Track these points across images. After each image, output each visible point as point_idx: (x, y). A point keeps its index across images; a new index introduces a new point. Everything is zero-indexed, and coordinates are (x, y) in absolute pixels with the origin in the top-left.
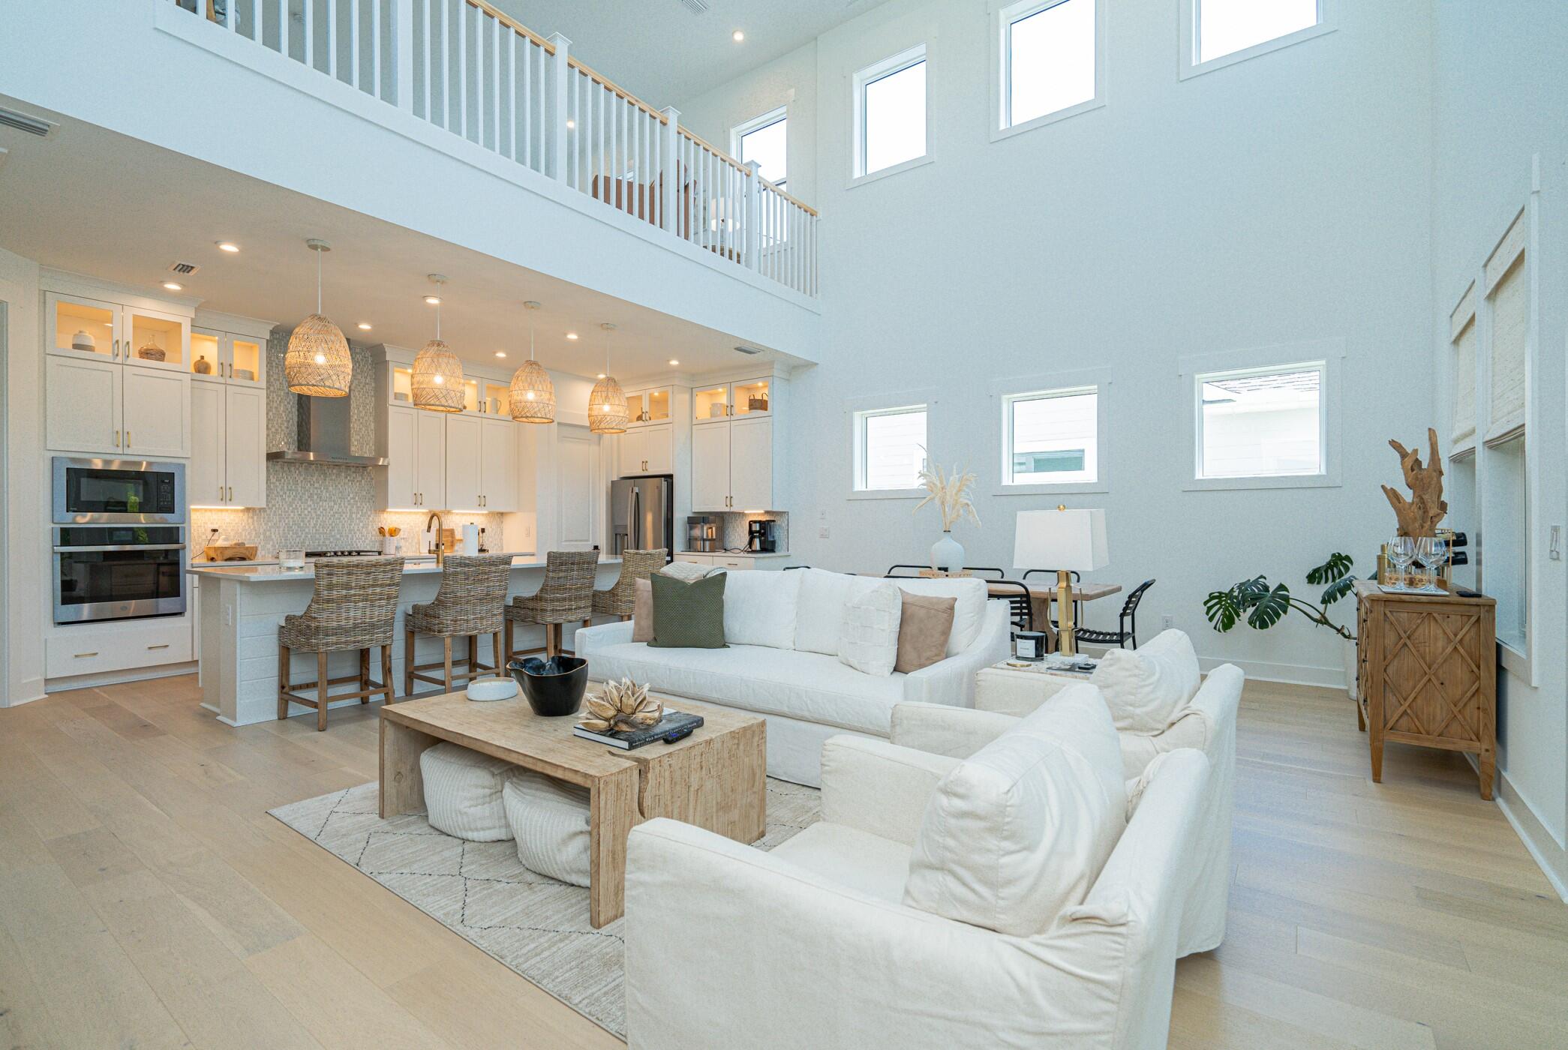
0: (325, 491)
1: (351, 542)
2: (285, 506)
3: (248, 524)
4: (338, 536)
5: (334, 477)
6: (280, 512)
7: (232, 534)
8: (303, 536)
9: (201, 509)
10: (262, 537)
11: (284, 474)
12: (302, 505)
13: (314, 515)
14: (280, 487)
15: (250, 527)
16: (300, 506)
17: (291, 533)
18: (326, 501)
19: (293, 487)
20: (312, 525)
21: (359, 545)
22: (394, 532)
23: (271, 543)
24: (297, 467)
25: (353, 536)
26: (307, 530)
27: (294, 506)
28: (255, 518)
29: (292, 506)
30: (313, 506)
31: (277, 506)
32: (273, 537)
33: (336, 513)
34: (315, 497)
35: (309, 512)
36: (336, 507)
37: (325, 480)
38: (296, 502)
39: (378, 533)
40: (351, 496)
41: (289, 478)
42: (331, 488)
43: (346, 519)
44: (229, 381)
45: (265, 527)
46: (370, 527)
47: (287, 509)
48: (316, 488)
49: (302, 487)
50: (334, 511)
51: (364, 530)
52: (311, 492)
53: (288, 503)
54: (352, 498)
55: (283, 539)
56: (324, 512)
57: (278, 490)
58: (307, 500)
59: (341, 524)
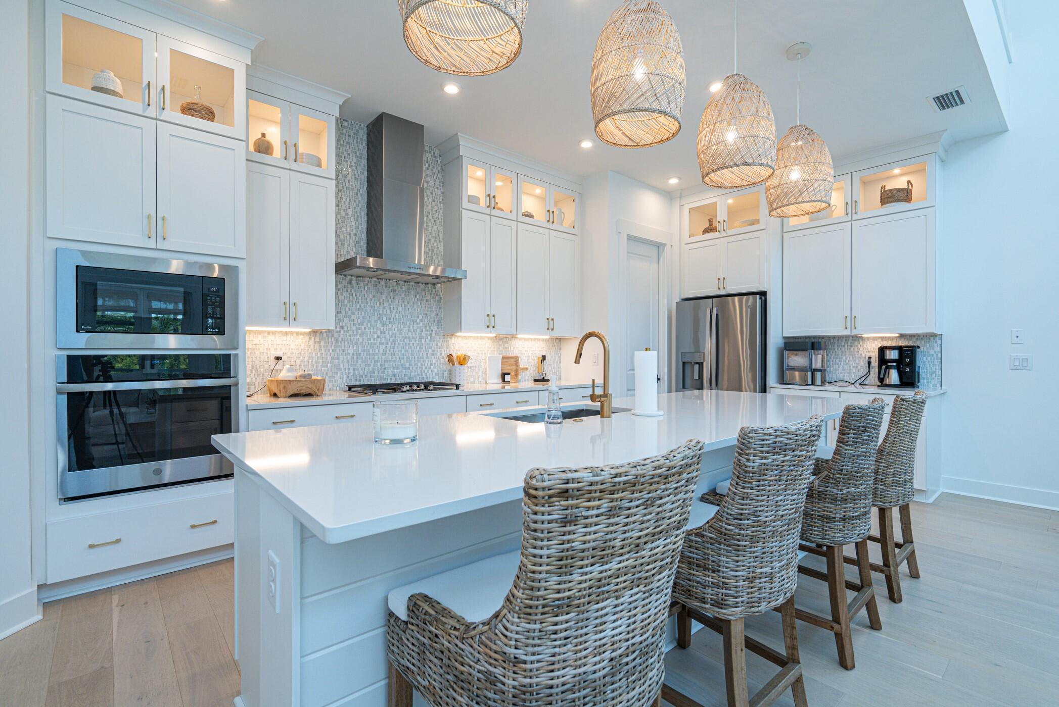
0: (394, 312)
1: (421, 371)
2: (354, 328)
3: (315, 349)
4: (407, 365)
5: (403, 296)
6: (348, 336)
7: (298, 362)
8: (372, 365)
9: (264, 332)
10: (329, 365)
11: (353, 291)
12: (372, 328)
13: (383, 340)
14: (349, 305)
15: (316, 354)
16: (369, 329)
17: (359, 361)
18: (395, 323)
19: (362, 306)
20: (381, 351)
21: (428, 375)
22: (463, 361)
23: (339, 373)
24: (366, 282)
25: (422, 364)
26: (376, 357)
27: (363, 329)
28: (322, 342)
29: (360, 329)
30: (382, 330)
31: (346, 329)
32: (341, 366)
33: (406, 337)
34: (385, 318)
35: (378, 336)
36: (405, 330)
37: (394, 298)
38: (365, 324)
39: (447, 360)
40: (420, 317)
41: (358, 295)
42: (400, 309)
44: (294, 166)
45: (332, 355)
46: (439, 354)
47: (355, 333)
48: (385, 308)
49: (371, 307)
50: (404, 334)
51: (433, 357)
52: (381, 312)
53: (357, 325)
54: (421, 321)
55: (351, 369)
56: (393, 336)
57: (347, 310)
58: (376, 322)
59: (410, 350)
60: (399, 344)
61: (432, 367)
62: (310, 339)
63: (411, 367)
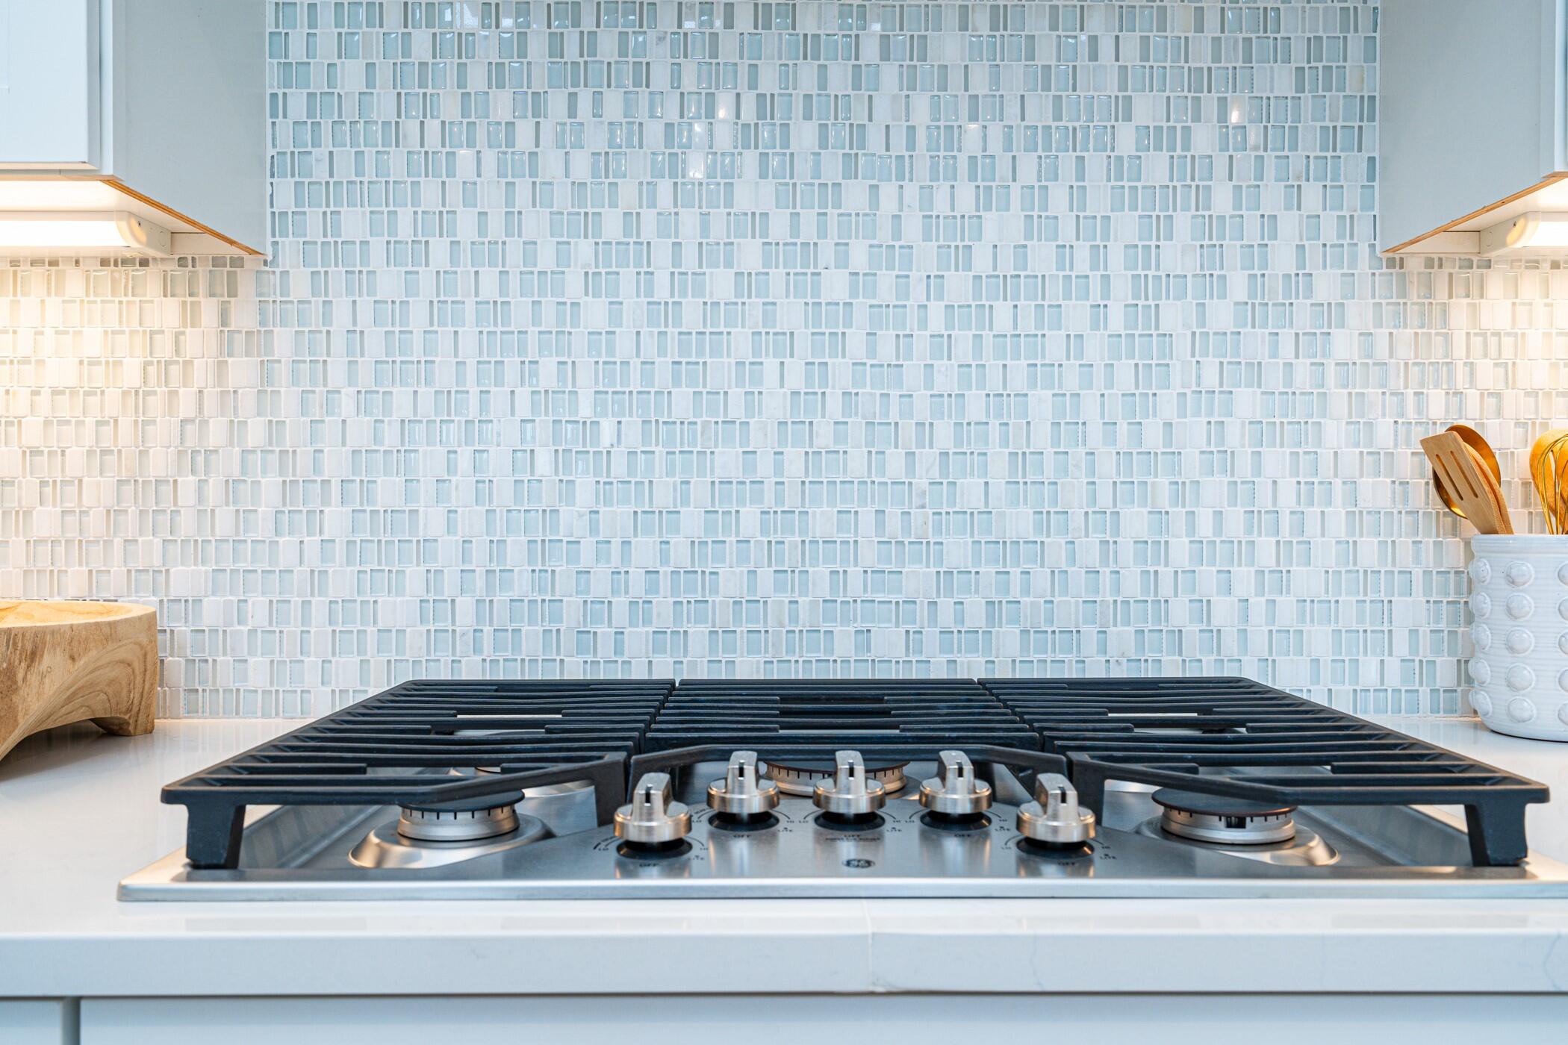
0: (890, 74)
3: (228, 397)
6: (489, 289)
8: (692, 522)
10: (336, 519)
12: (689, 219)
14: (488, 50)
16: (668, 224)
18: (902, 171)
20: (776, 405)
23: (414, 577)
27: (612, 226)
29: (590, 224)
30: (779, 227)
32: (432, 521)
38: (628, 192)
39: (1422, 493)
43: (1095, 349)
45: (360, 432)
46: (1335, 432)
47: (546, 259)
48: (810, 47)
49: (682, 45)
50: (982, 262)
51: (1276, 459)
52: (768, 83)
53: (562, 197)
54: (1153, 138)
55: (515, 552)
56: (886, 280)
57: (477, 79)
58: (724, 174)
59: (1042, 404)
60: (942, 344)
61: (1266, 546)
62: (189, 313)
63: (1056, 541)
